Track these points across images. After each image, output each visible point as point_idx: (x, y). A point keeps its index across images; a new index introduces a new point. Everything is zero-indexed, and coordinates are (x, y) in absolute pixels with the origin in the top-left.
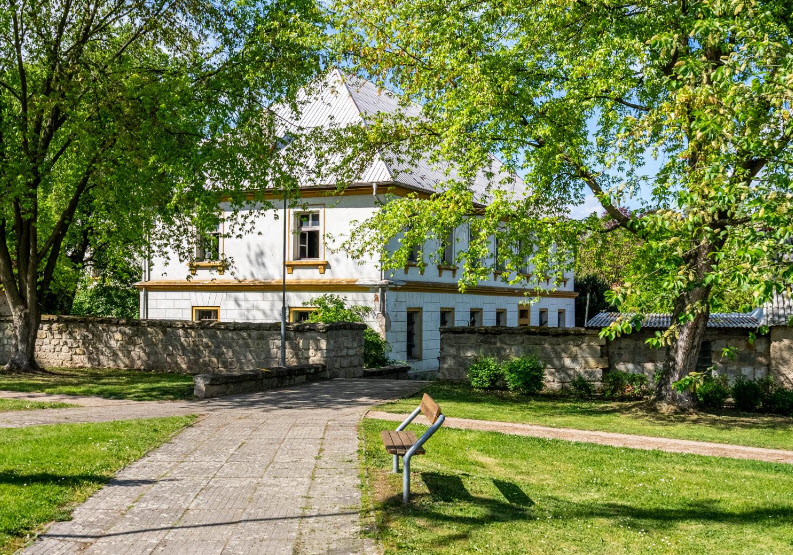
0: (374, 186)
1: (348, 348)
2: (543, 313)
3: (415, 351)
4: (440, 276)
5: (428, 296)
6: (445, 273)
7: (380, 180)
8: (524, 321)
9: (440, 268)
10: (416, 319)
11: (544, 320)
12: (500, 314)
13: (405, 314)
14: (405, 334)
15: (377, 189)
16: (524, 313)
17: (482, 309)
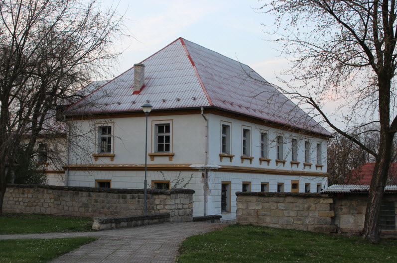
0: (202, 109)
1: (183, 204)
2: (307, 185)
3: (227, 207)
4: (242, 163)
5: (234, 175)
6: (245, 161)
7: (206, 105)
8: (295, 190)
9: (242, 158)
10: (227, 188)
11: (308, 190)
12: (280, 186)
13: (221, 185)
14: (220, 197)
15: (204, 111)
16: (295, 186)
17: (268, 183)
